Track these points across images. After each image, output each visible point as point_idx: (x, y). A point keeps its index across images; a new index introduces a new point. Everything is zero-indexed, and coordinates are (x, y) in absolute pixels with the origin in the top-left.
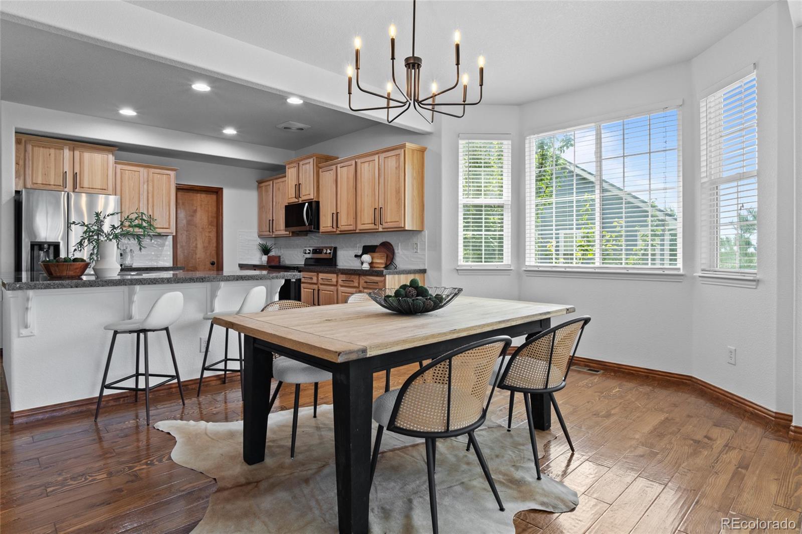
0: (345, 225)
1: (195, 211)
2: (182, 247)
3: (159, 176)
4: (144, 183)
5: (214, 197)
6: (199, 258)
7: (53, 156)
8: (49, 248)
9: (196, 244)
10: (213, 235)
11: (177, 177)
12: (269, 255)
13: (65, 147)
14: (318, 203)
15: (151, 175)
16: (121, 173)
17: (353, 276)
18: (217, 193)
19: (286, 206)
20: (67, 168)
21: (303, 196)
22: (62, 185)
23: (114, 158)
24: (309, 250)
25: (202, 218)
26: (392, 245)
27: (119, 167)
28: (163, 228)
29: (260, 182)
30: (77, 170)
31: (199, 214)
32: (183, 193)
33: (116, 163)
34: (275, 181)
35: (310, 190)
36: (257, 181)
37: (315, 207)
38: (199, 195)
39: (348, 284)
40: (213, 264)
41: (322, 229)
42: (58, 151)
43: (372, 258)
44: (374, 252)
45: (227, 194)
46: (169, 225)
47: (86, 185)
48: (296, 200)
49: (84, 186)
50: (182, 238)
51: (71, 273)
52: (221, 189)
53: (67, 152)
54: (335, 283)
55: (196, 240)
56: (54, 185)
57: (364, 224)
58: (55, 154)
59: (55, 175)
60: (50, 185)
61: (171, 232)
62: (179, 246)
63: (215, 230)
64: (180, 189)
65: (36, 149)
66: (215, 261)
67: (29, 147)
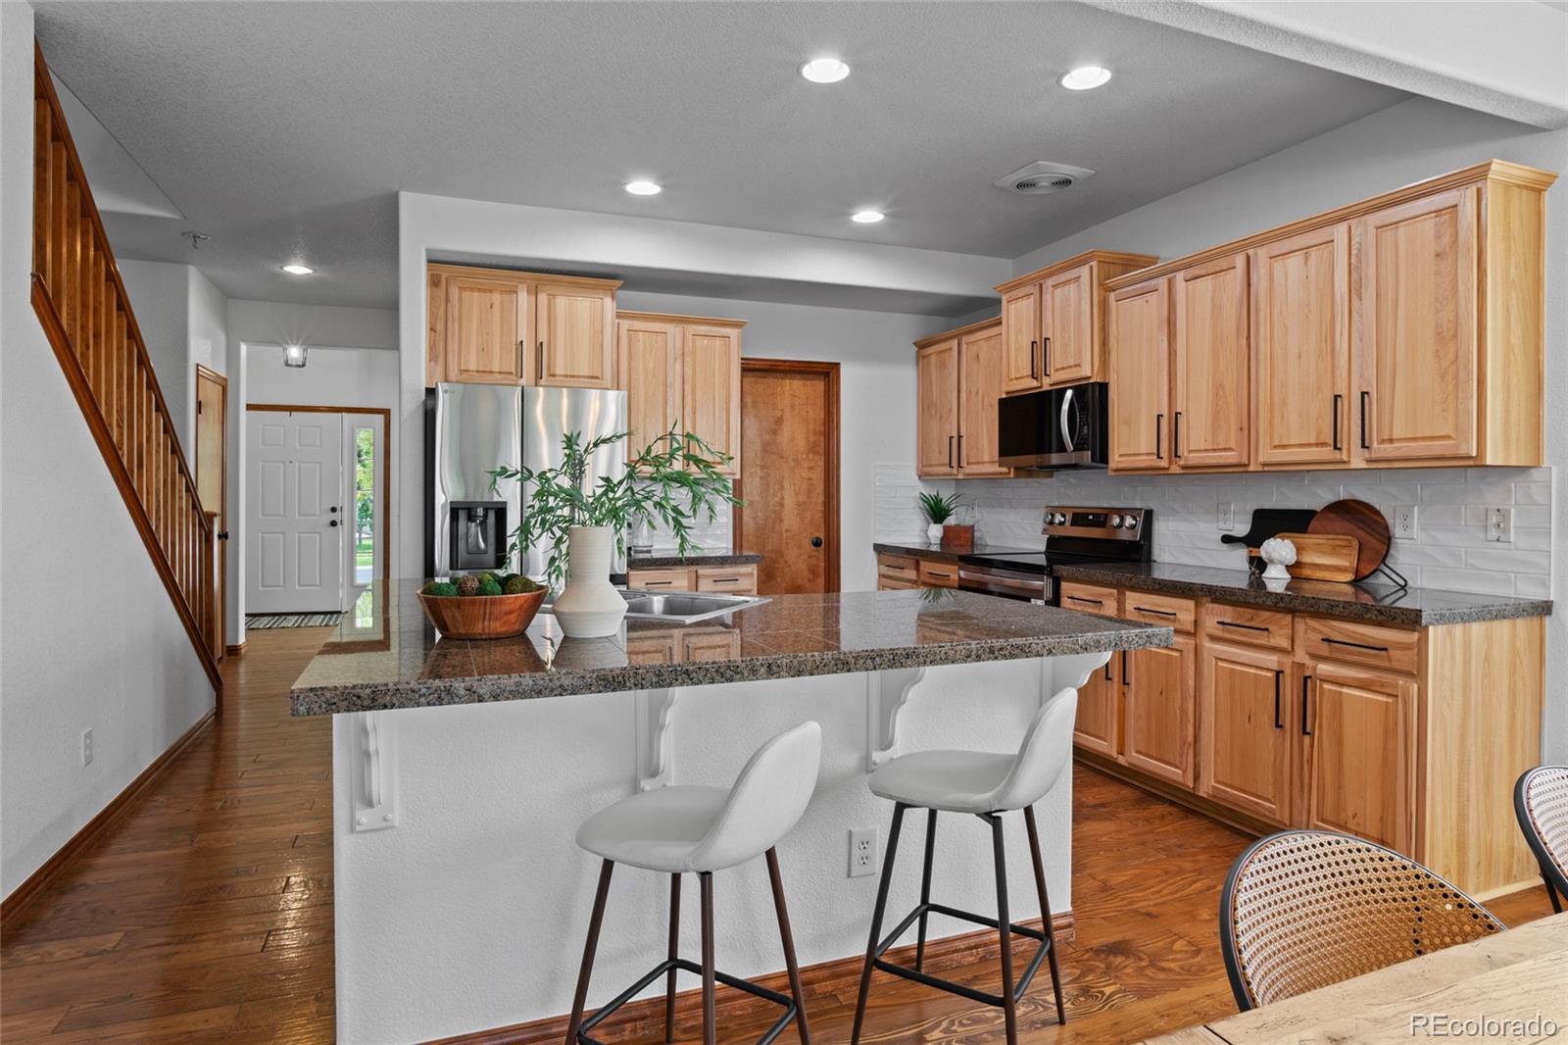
0: (1206, 451)
1: (779, 421)
3: (706, 341)
4: (675, 359)
5: (819, 385)
6: (786, 531)
7: (497, 306)
8: (486, 516)
9: (783, 498)
10: (818, 475)
11: (743, 343)
12: (945, 522)
13: (520, 286)
14: (1103, 387)
15: (690, 338)
16: (630, 339)
17: (1267, 614)
18: (827, 373)
19: (1001, 401)
20: (524, 334)
21: (1057, 370)
22: (514, 372)
23: (615, 304)
24: (1062, 515)
25: (796, 435)
26: (1378, 513)
27: (625, 324)
28: (714, 463)
29: (922, 345)
30: (543, 337)
31: (787, 428)
32: (754, 379)
33: (619, 316)
34: (965, 339)
35: (1080, 352)
36: (915, 344)
37: (1093, 399)
38: (788, 381)
39: (1244, 635)
40: (817, 543)
41: (1116, 459)
42: (506, 297)
43: (1299, 550)
44: (1303, 529)
45: (848, 376)
47: (560, 370)
48: (1035, 384)
49: (557, 373)
51: (497, 627)
52: (837, 365)
53: (523, 298)
54: (1190, 628)
55: (782, 488)
56: (500, 373)
57: (1284, 446)
58: (502, 303)
59: (501, 348)
60: (491, 372)
61: (730, 471)
63: (821, 463)
64: (752, 369)
65: (466, 294)
66: (822, 537)
67: (454, 292)
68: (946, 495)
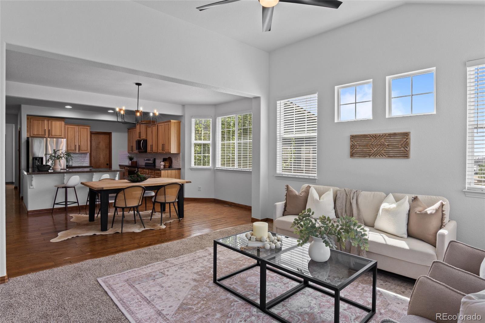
0: (155, 150)
1: (100, 142)
2: (94, 157)
3: (83, 129)
4: (77, 132)
5: (108, 136)
6: (101, 162)
7: (40, 123)
8: (39, 159)
9: (100, 156)
10: (108, 152)
11: (90, 129)
12: (132, 161)
13: (45, 120)
14: (146, 140)
15: (80, 129)
16: (67, 129)
18: (110, 134)
19: (136, 141)
20: (46, 128)
21: (141, 137)
22: (44, 135)
23: (64, 123)
24: (146, 159)
25: (103, 145)
26: (171, 159)
27: (66, 126)
28: (85, 150)
29: (129, 129)
30: (50, 128)
31: (101, 144)
32: (94, 135)
33: (65, 125)
34: (134, 130)
35: (143, 135)
38: (101, 135)
40: (107, 164)
41: (148, 151)
43: (165, 164)
44: (166, 161)
45: (114, 136)
46: (87, 149)
47: (53, 134)
48: (139, 139)
49: (53, 135)
50: (94, 154)
52: (111, 133)
53: (46, 122)
54: (148, 173)
55: (100, 155)
56: (41, 135)
57: (160, 150)
58: (41, 123)
59: (41, 131)
60: (39, 135)
61: (88, 152)
62: (92, 157)
63: (108, 150)
64: (92, 133)
65: (34, 121)
66: (109, 163)
67: (32, 121)
68: (132, 156)
